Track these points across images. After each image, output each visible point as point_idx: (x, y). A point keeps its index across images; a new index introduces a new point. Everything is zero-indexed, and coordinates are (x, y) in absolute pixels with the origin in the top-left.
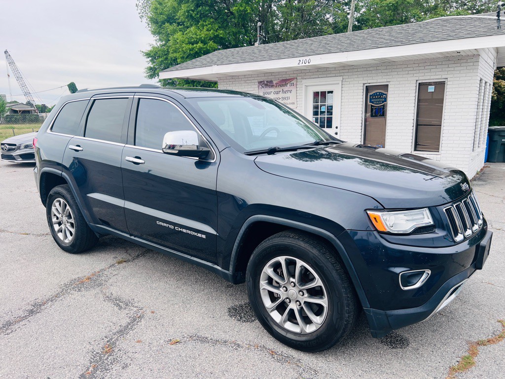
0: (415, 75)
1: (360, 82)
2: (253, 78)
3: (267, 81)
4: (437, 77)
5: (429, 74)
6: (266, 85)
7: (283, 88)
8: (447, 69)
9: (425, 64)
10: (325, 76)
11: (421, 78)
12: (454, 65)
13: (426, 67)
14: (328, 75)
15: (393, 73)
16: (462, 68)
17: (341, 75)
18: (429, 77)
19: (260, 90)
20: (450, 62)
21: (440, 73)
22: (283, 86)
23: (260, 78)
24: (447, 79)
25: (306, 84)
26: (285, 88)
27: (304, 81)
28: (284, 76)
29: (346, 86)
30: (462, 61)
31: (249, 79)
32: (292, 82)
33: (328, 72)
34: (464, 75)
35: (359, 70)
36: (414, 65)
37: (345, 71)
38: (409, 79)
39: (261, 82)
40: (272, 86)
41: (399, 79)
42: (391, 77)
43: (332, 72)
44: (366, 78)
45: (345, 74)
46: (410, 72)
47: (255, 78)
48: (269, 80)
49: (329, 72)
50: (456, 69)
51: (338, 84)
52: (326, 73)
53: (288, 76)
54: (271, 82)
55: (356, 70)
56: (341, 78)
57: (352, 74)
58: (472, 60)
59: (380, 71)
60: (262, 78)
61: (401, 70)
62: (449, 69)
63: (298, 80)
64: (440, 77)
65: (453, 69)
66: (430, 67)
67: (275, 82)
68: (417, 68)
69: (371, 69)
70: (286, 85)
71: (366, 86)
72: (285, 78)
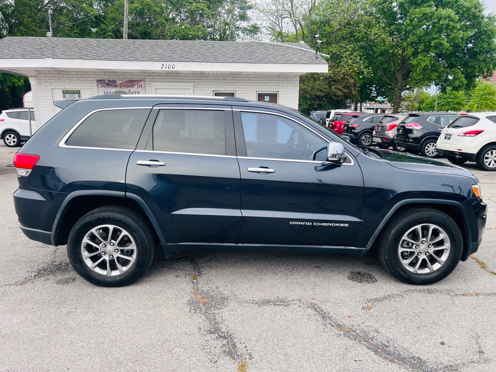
0: (256, 87)
1: (210, 89)
2: (90, 76)
3: (109, 81)
4: (272, 90)
5: (266, 87)
6: (108, 85)
7: (129, 88)
8: (278, 84)
9: (263, 79)
10: (176, 80)
11: (260, 90)
12: (283, 82)
13: (264, 82)
14: (179, 81)
15: (238, 84)
16: (288, 84)
17: (191, 81)
18: (266, 90)
19: (99, 89)
20: (280, 79)
21: (274, 87)
22: (129, 86)
23: (98, 76)
24: (278, 91)
25: (156, 87)
26: (132, 89)
27: (153, 84)
28: (129, 77)
29: (198, 91)
30: (288, 79)
31: (83, 76)
32: (140, 84)
33: (178, 78)
34: (290, 90)
35: (208, 78)
36: (254, 79)
37: (196, 78)
38: (251, 89)
39: (101, 81)
40: (116, 86)
41: (243, 89)
42: (237, 87)
43: (183, 78)
44: (216, 87)
45: (196, 81)
46: (251, 84)
47: (93, 76)
48: (112, 79)
49: (180, 78)
50: (284, 84)
51: (190, 89)
52: (176, 78)
53: (134, 77)
54: (114, 81)
55: (206, 78)
56: (192, 84)
57: (202, 81)
58: (295, 79)
59: (227, 81)
60: (102, 76)
61: (244, 81)
62: (280, 84)
63: (146, 83)
64: (274, 90)
65: (282, 84)
66: (267, 82)
67: (118, 82)
68: (257, 82)
69: (219, 78)
70: (133, 86)
71: (215, 93)
72: (131, 79)
